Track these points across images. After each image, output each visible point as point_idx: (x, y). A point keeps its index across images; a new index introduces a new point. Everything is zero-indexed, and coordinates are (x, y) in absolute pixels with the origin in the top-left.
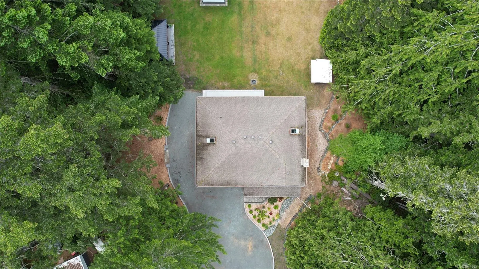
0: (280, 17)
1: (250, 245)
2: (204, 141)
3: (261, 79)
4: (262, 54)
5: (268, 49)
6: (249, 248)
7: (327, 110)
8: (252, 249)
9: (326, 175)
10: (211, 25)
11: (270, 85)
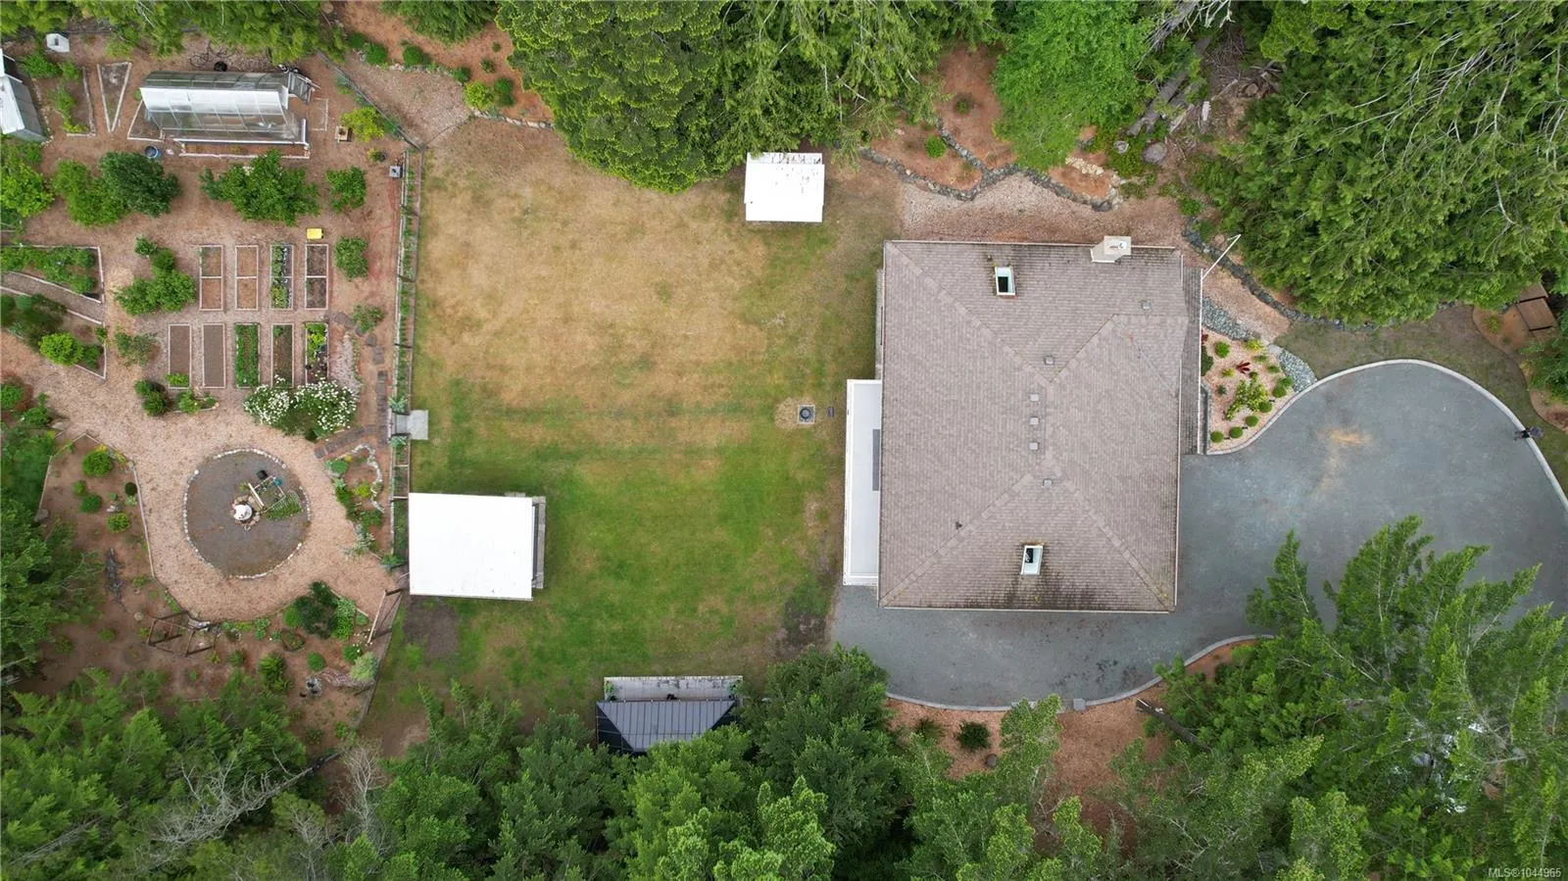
0: (589, 321)
1: (1340, 438)
2: (1031, 584)
3: (797, 390)
4: (713, 386)
5: (697, 363)
6: (1350, 443)
7: (908, 172)
8: (1354, 432)
9: (1123, 182)
10: (611, 554)
11: (818, 361)
